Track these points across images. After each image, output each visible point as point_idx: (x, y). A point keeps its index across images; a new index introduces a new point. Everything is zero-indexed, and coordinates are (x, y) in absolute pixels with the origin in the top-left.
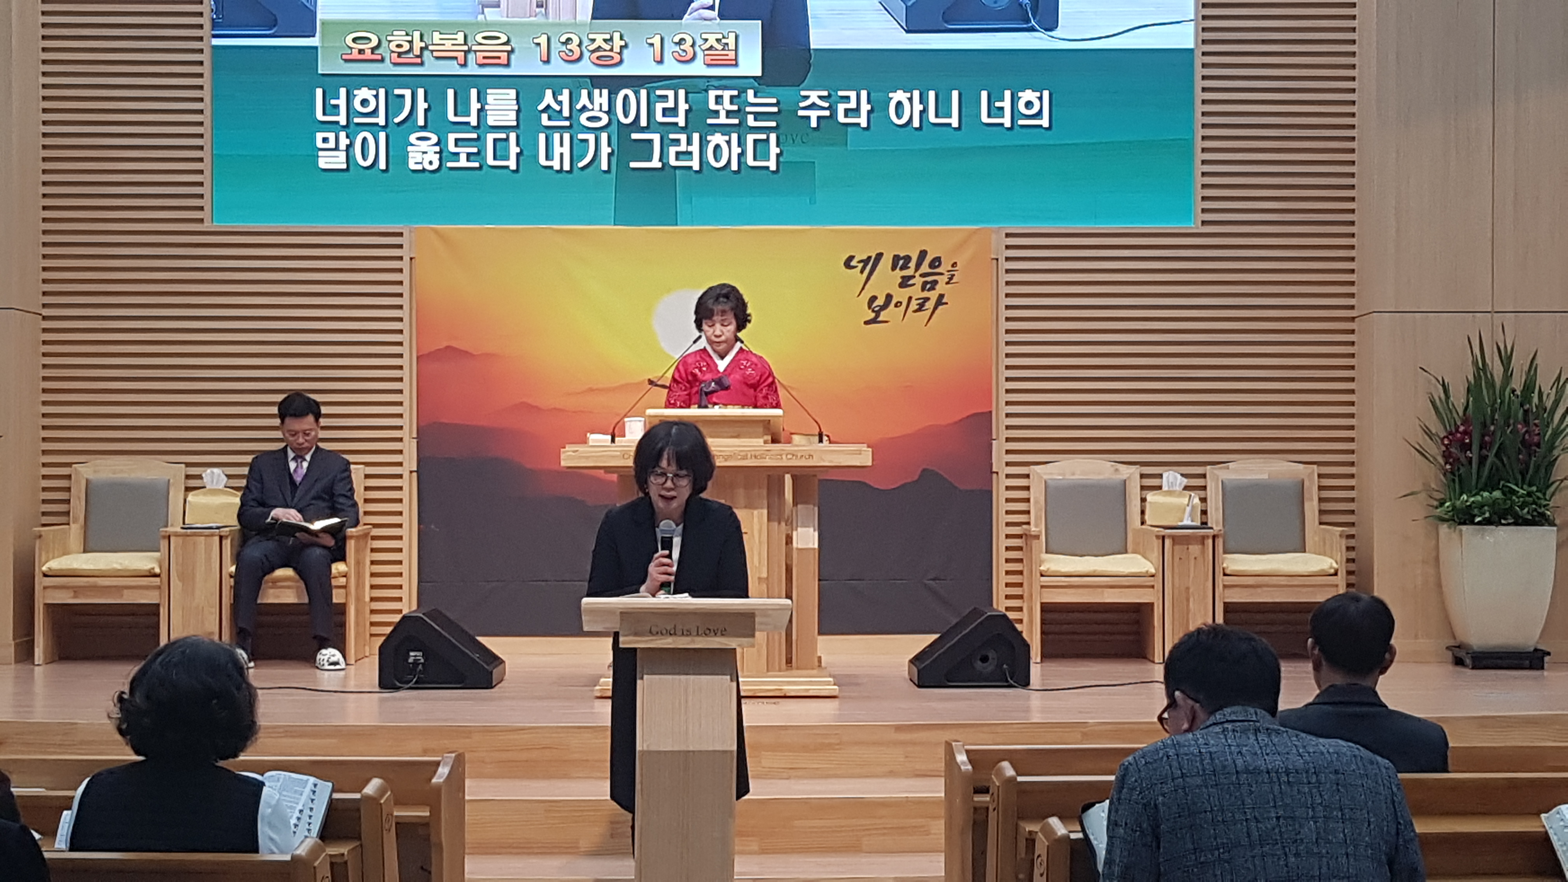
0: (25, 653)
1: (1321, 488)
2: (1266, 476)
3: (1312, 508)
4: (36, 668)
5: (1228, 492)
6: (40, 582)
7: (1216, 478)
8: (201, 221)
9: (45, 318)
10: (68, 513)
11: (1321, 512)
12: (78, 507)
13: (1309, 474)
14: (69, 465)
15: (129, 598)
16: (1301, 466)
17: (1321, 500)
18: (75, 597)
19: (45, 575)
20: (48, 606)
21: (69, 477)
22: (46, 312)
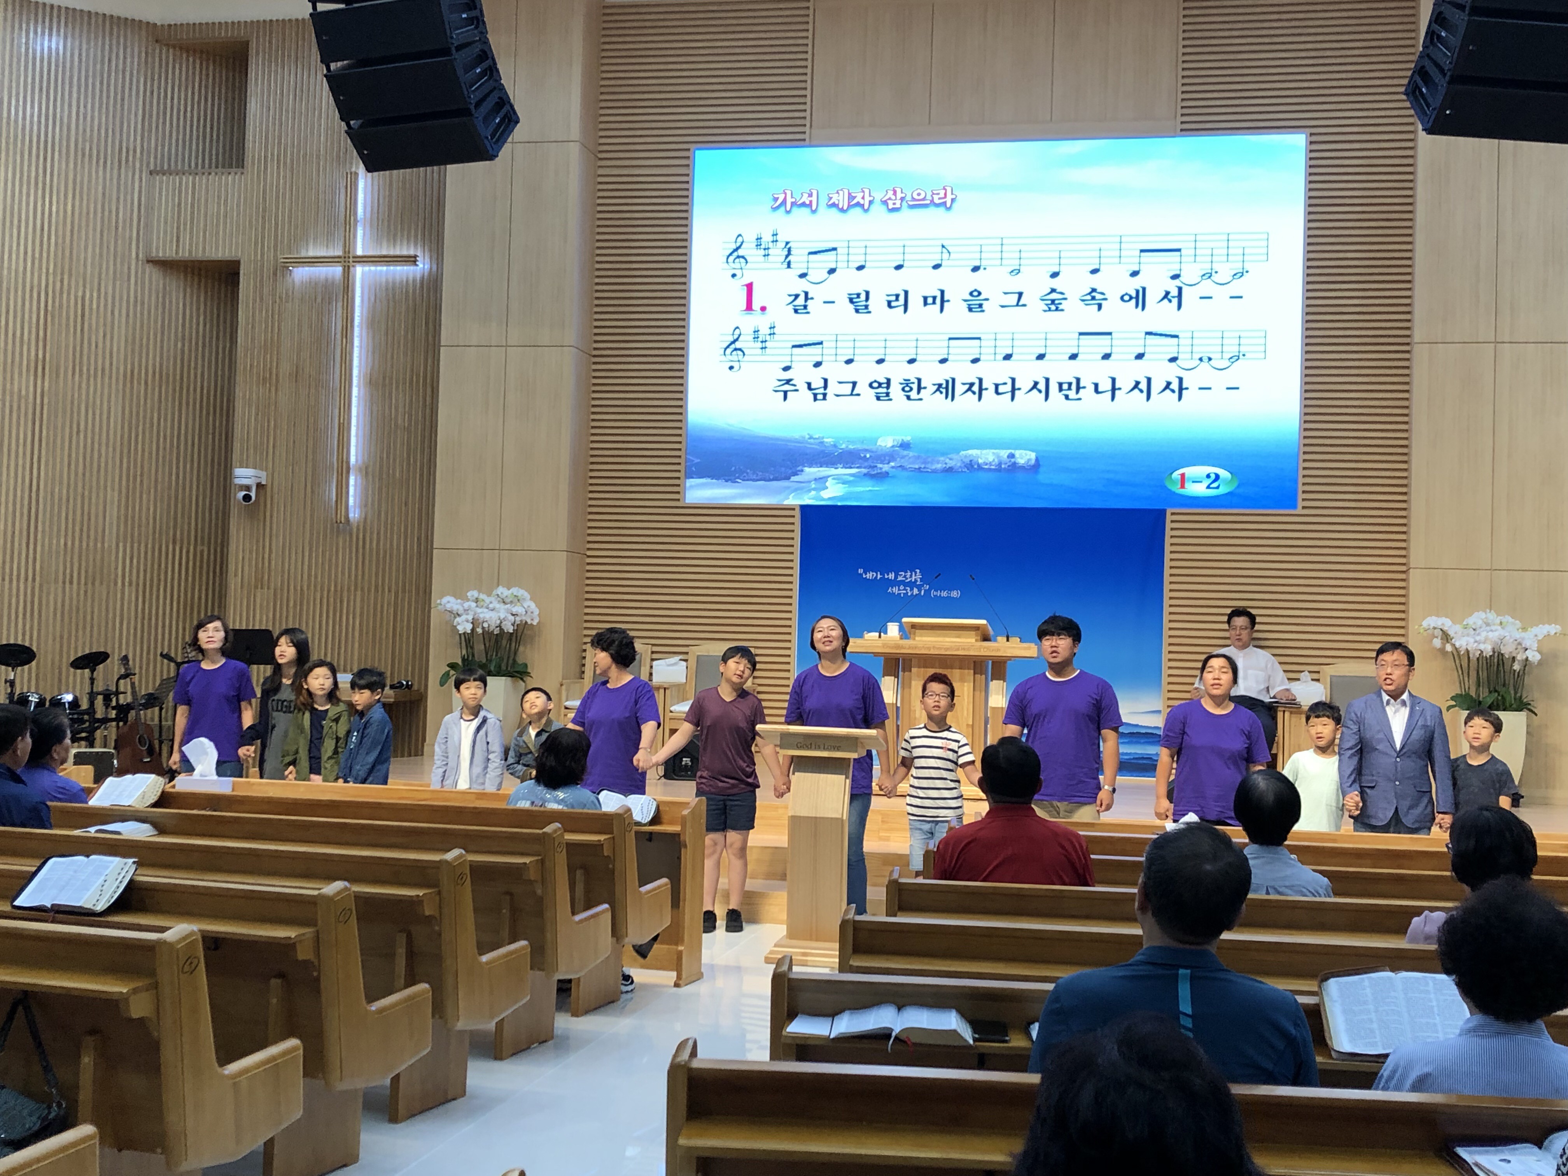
7: (1327, 674)
8: (679, 500)
9: (588, 556)
22: (588, 553)
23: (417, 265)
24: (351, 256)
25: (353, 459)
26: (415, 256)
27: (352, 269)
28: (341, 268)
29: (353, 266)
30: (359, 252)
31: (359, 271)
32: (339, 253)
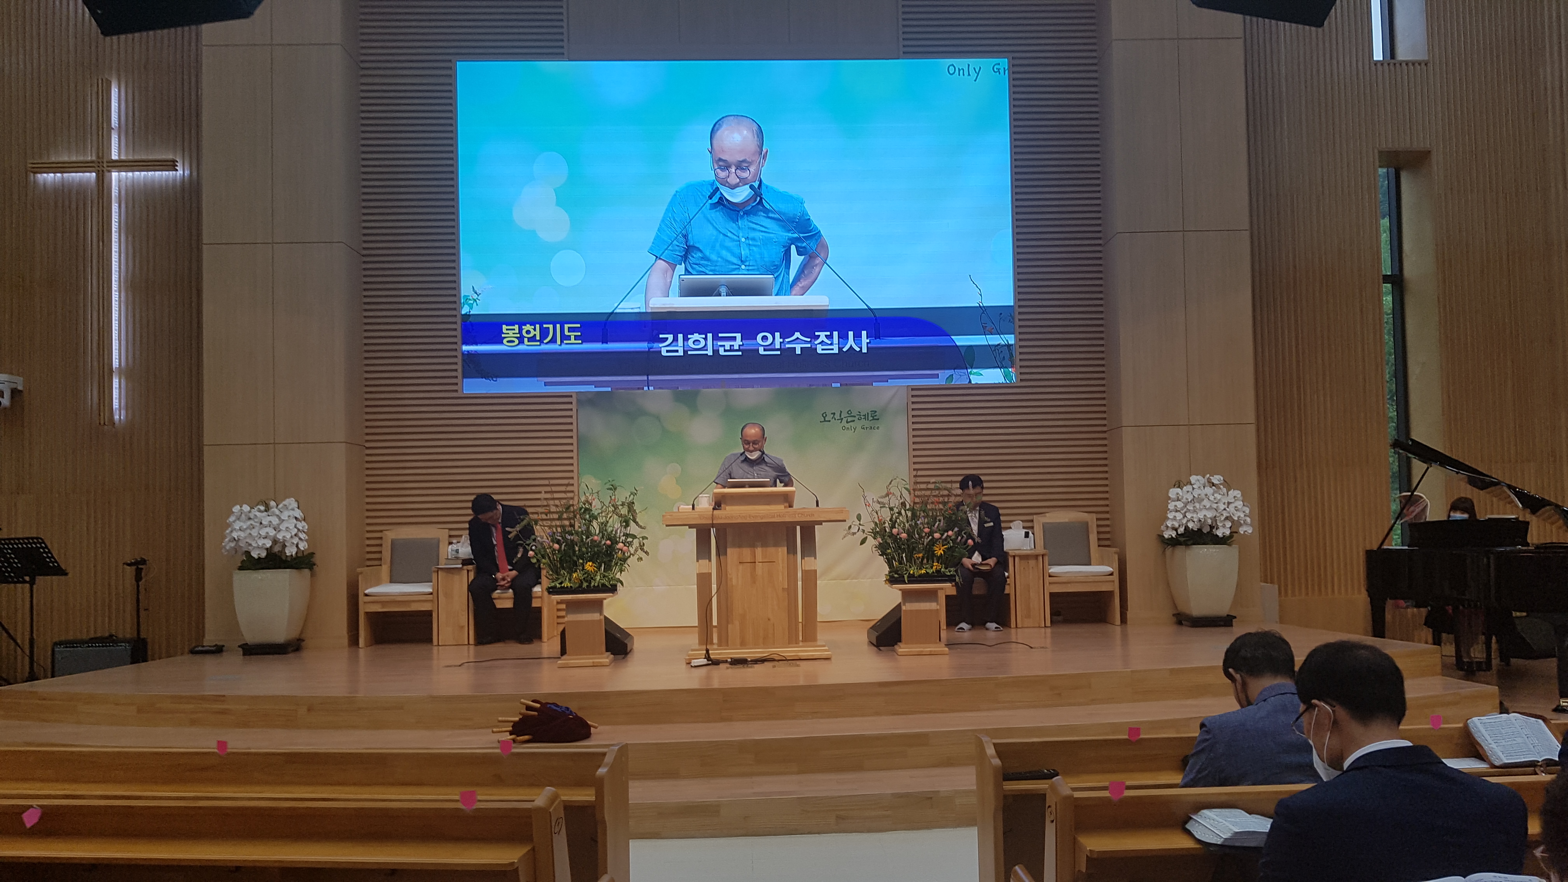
0: (354, 641)
1: (1098, 526)
2: (1067, 520)
3: (1093, 538)
4: (360, 650)
5: (1048, 529)
6: (362, 599)
7: (1039, 522)
8: (456, 391)
9: (367, 448)
10: (380, 559)
11: (1099, 539)
12: (387, 555)
13: (1091, 519)
14: (381, 531)
15: (415, 607)
16: (1086, 514)
17: (1098, 532)
18: (383, 607)
19: (366, 595)
20: (367, 613)
21: (381, 538)
22: (368, 445)
23: (177, 170)
24: (105, 161)
25: (115, 363)
26: (174, 161)
27: (107, 174)
28: (94, 174)
29: (110, 171)
30: (114, 157)
31: (114, 175)
32: (90, 157)
